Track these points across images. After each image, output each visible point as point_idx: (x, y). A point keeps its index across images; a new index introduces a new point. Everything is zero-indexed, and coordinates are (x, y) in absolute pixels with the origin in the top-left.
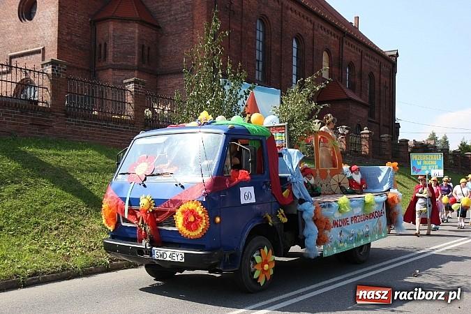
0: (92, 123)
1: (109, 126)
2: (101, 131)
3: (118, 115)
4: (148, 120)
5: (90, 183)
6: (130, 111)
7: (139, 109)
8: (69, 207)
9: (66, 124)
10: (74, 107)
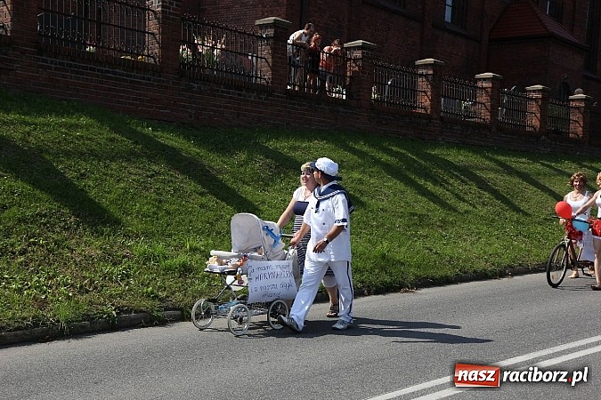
0: (86, 68)
1: (115, 73)
2: (101, 82)
3: (132, 54)
4: (184, 65)
5: (83, 175)
6: (153, 48)
7: (169, 45)
8: (45, 216)
9: (41, 67)
10: (52, 36)
